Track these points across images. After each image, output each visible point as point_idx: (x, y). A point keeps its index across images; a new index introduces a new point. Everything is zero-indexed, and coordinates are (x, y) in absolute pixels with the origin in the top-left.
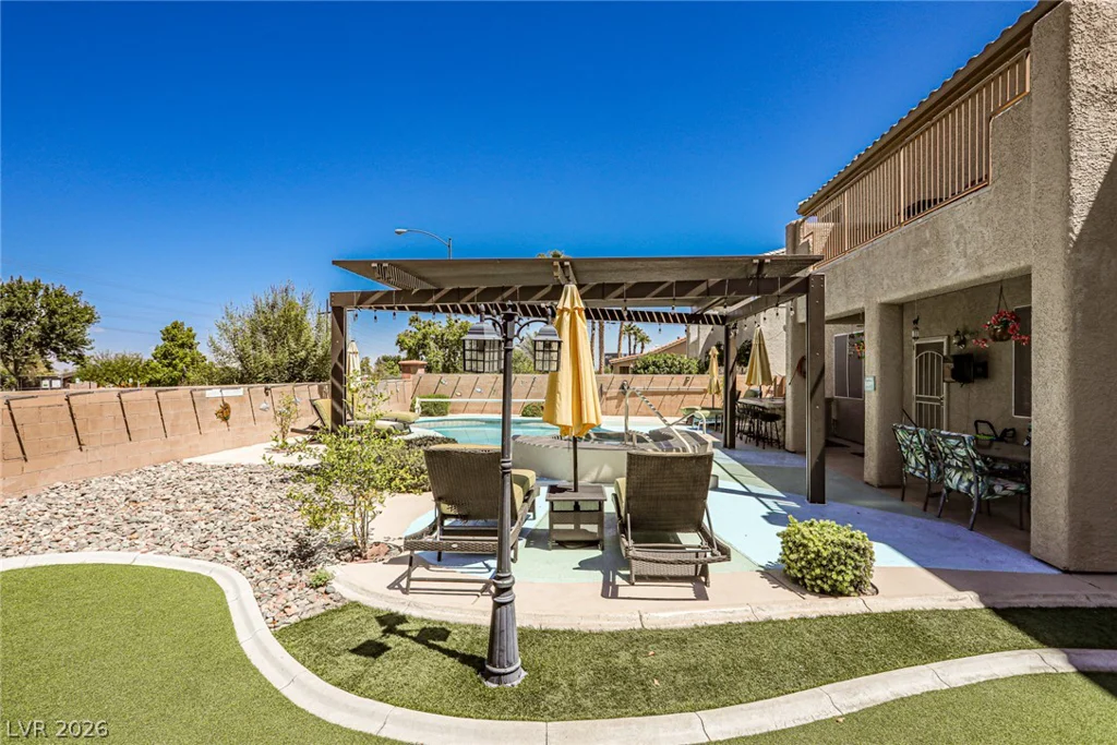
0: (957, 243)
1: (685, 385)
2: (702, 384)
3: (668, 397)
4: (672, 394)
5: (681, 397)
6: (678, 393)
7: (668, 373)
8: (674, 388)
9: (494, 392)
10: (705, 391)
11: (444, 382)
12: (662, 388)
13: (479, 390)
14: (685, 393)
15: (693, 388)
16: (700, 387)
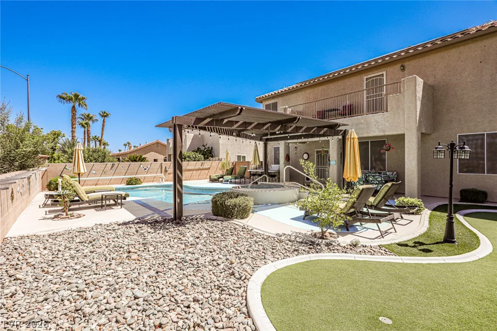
0: (375, 125)
1: (201, 166)
2: (208, 165)
3: (195, 172)
4: (197, 170)
5: (200, 171)
6: (199, 169)
7: (194, 161)
8: (197, 167)
9: (104, 173)
10: (210, 168)
11: (68, 168)
12: (192, 168)
13: (94, 172)
14: (201, 169)
15: (205, 167)
16: (207, 167)
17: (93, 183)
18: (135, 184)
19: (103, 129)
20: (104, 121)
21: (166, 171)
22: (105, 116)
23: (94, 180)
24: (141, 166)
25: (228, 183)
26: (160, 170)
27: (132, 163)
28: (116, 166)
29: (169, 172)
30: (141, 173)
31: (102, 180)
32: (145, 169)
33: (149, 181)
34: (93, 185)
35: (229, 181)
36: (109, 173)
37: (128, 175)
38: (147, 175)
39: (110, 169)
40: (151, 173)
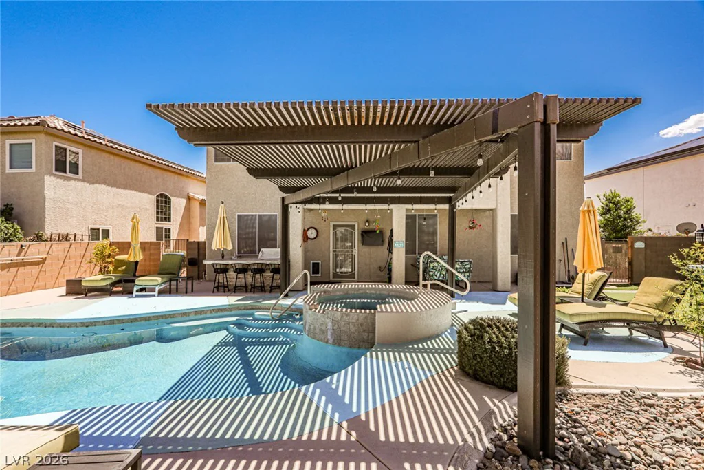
1: (18, 255)
4: (3, 267)
5: (13, 270)
6: (11, 265)
8: (5, 259)
10: (43, 261)
14: (18, 265)
15: (29, 258)
16: (37, 257)
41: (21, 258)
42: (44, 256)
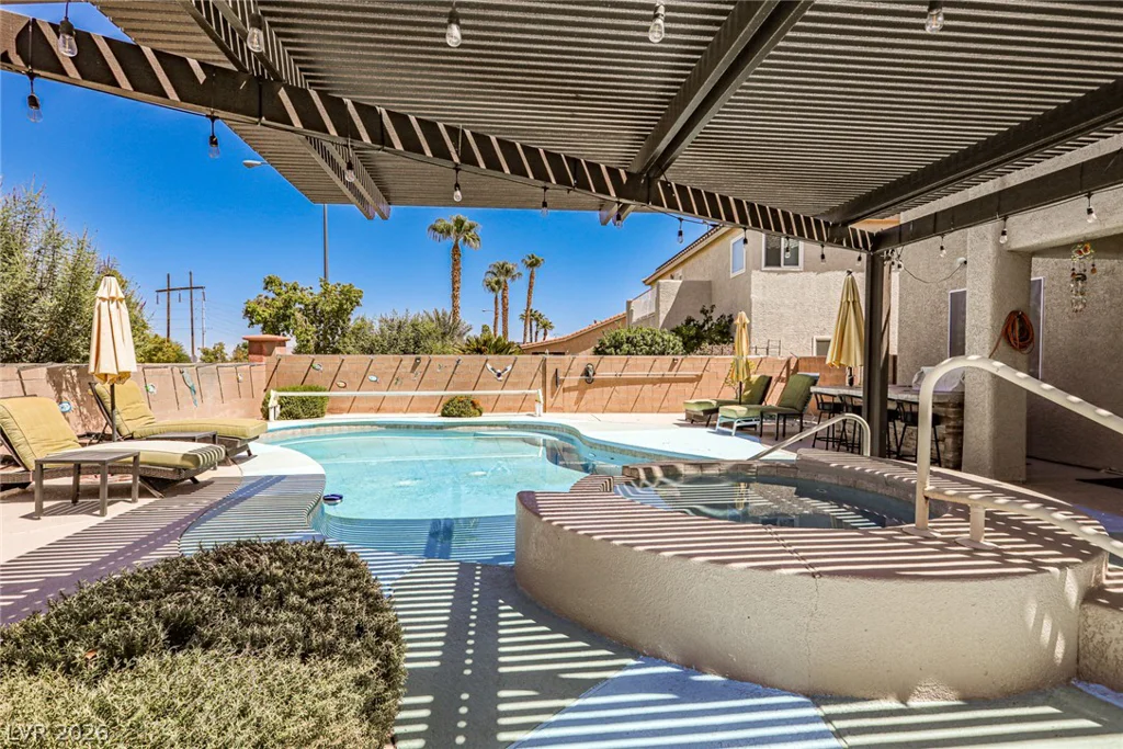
1: (670, 370)
2: (695, 368)
3: (648, 386)
4: (653, 382)
5: (666, 386)
6: (662, 380)
7: (648, 353)
8: (656, 373)
9: (395, 381)
10: (699, 378)
11: (317, 367)
12: (641, 374)
13: (374, 378)
14: (671, 381)
15: (682, 373)
16: (691, 373)
17: (372, 405)
18: (460, 416)
19: (529, 293)
20: (531, 277)
21: (556, 381)
22: (535, 265)
23: (374, 398)
24: (489, 366)
25: (733, 431)
26: (539, 379)
27: (462, 357)
28: (424, 363)
29: (566, 385)
30: (484, 387)
31: (392, 399)
32: (499, 375)
33: (509, 410)
34: (370, 410)
35: (736, 425)
36: (405, 381)
37: (451, 390)
38: (505, 392)
39: (409, 370)
40: (515, 386)
41: (673, 373)
42: (699, 373)
